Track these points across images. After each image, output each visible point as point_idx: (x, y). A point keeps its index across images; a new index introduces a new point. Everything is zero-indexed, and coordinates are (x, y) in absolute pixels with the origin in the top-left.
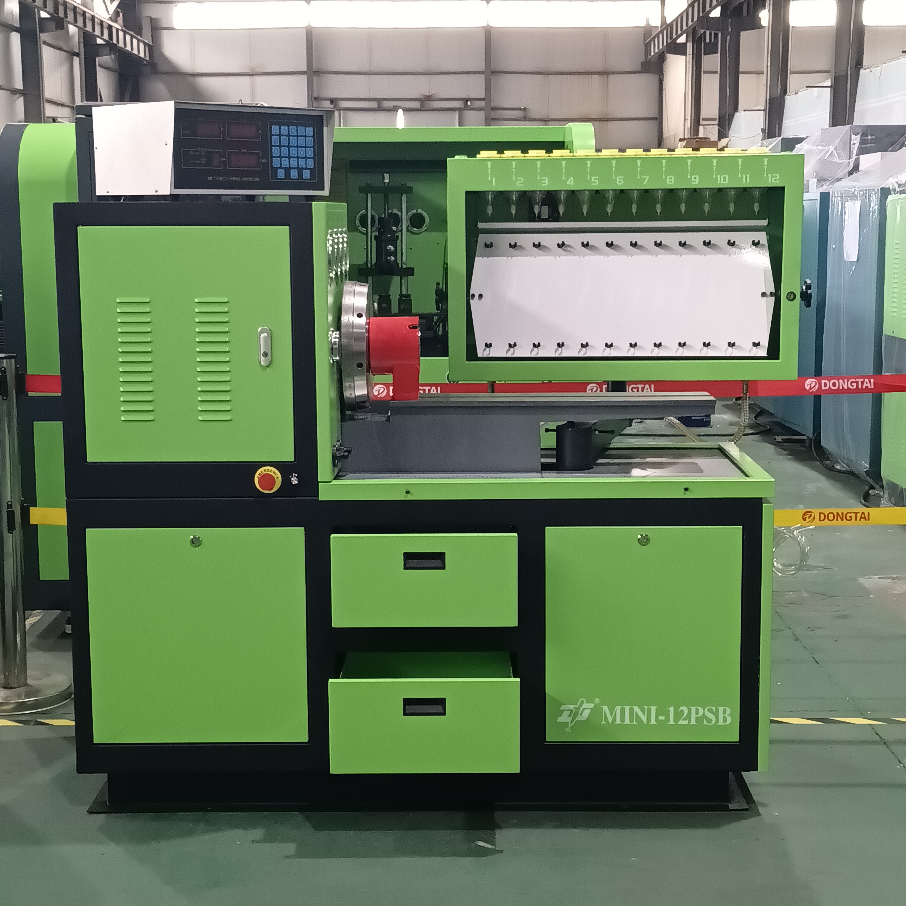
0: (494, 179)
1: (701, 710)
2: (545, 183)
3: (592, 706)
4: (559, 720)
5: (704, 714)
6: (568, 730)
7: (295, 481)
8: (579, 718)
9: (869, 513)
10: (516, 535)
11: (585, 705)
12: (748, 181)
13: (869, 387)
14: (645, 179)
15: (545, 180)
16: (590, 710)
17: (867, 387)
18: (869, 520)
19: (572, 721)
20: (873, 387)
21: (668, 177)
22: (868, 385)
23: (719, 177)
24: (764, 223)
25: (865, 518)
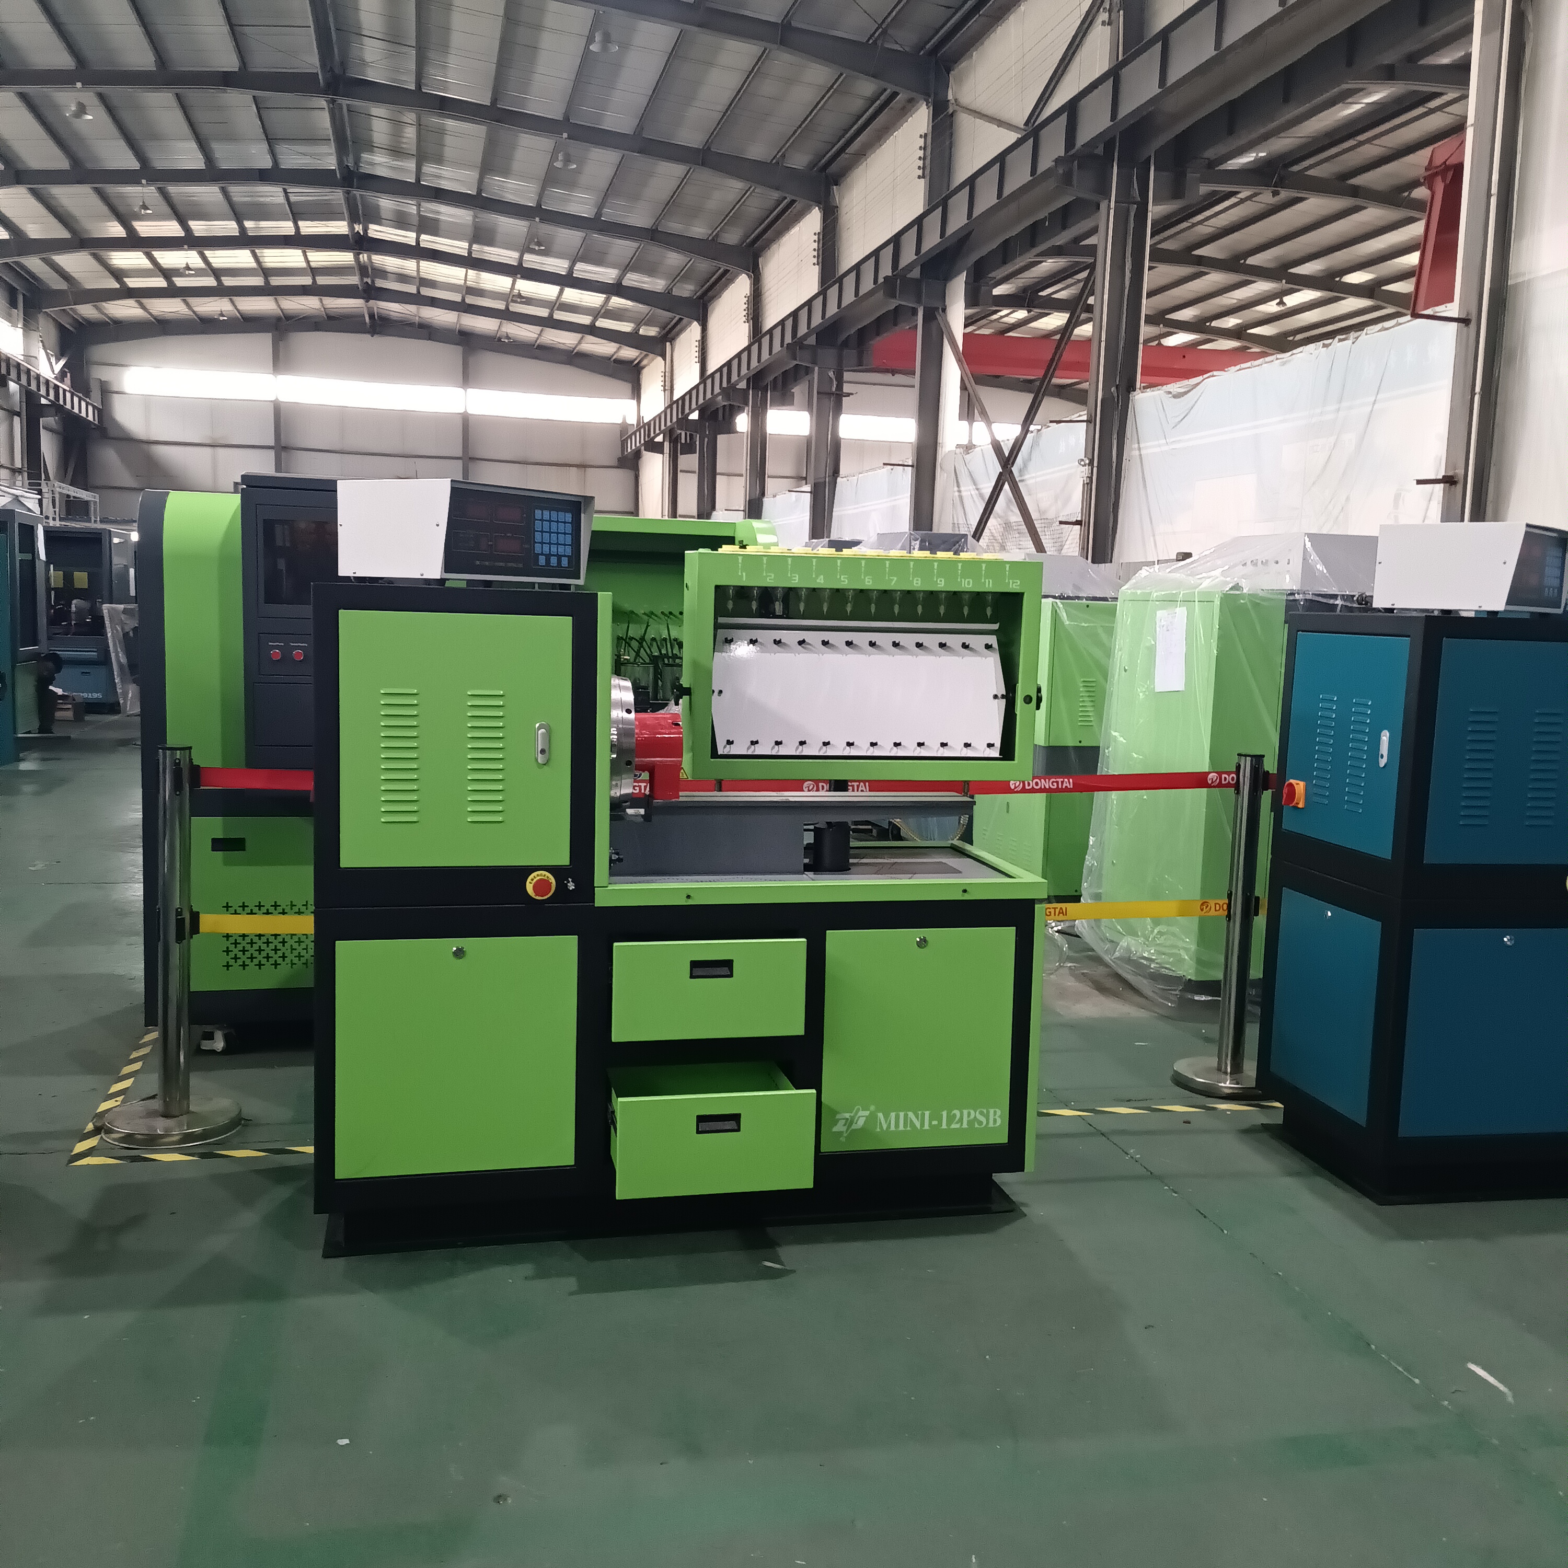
0: (744, 574)
1: (972, 1112)
2: (795, 580)
3: (867, 1113)
4: (835, 1129)
5: (975, 1117)
6: (843, 1139)
7: (571, 886)
8: (854, 1127)
9: (1066, 908)
10: (804, 940)
11: (861, 1113)
12: (991, 585)
13: (1069, 787)
14: (893, 579)
15: (796, 577)
16: (864, 1118)
17: (1066, 787)
18: (1066, 914)
19: (847, 1130)
20: (1072, 787)
21: (915, 579)
22: (1068, 785)
23: (963, 580)
24: (996, 626)
25: (1063, 913)
